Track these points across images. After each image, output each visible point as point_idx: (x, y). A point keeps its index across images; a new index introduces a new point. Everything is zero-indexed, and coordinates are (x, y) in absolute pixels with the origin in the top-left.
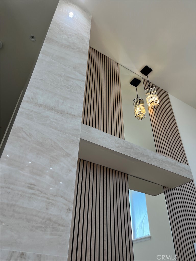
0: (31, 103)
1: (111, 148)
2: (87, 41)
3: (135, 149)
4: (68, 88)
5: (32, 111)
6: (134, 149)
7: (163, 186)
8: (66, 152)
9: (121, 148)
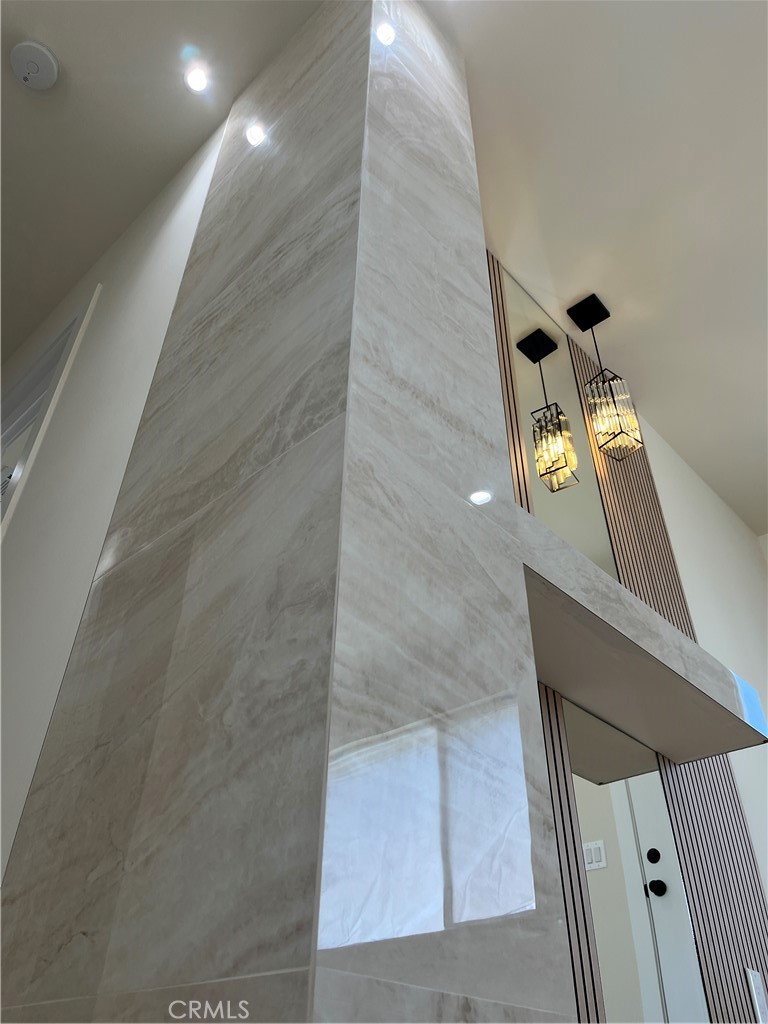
0: (375, 366)
1: (572, 590)
2: (469, 156)
3: (627, 605)
4: (458, 332)
5: (385, 402)
6: (624, 605)
7: (657, 753)
8: (499, 590)
9: (593, 594)
